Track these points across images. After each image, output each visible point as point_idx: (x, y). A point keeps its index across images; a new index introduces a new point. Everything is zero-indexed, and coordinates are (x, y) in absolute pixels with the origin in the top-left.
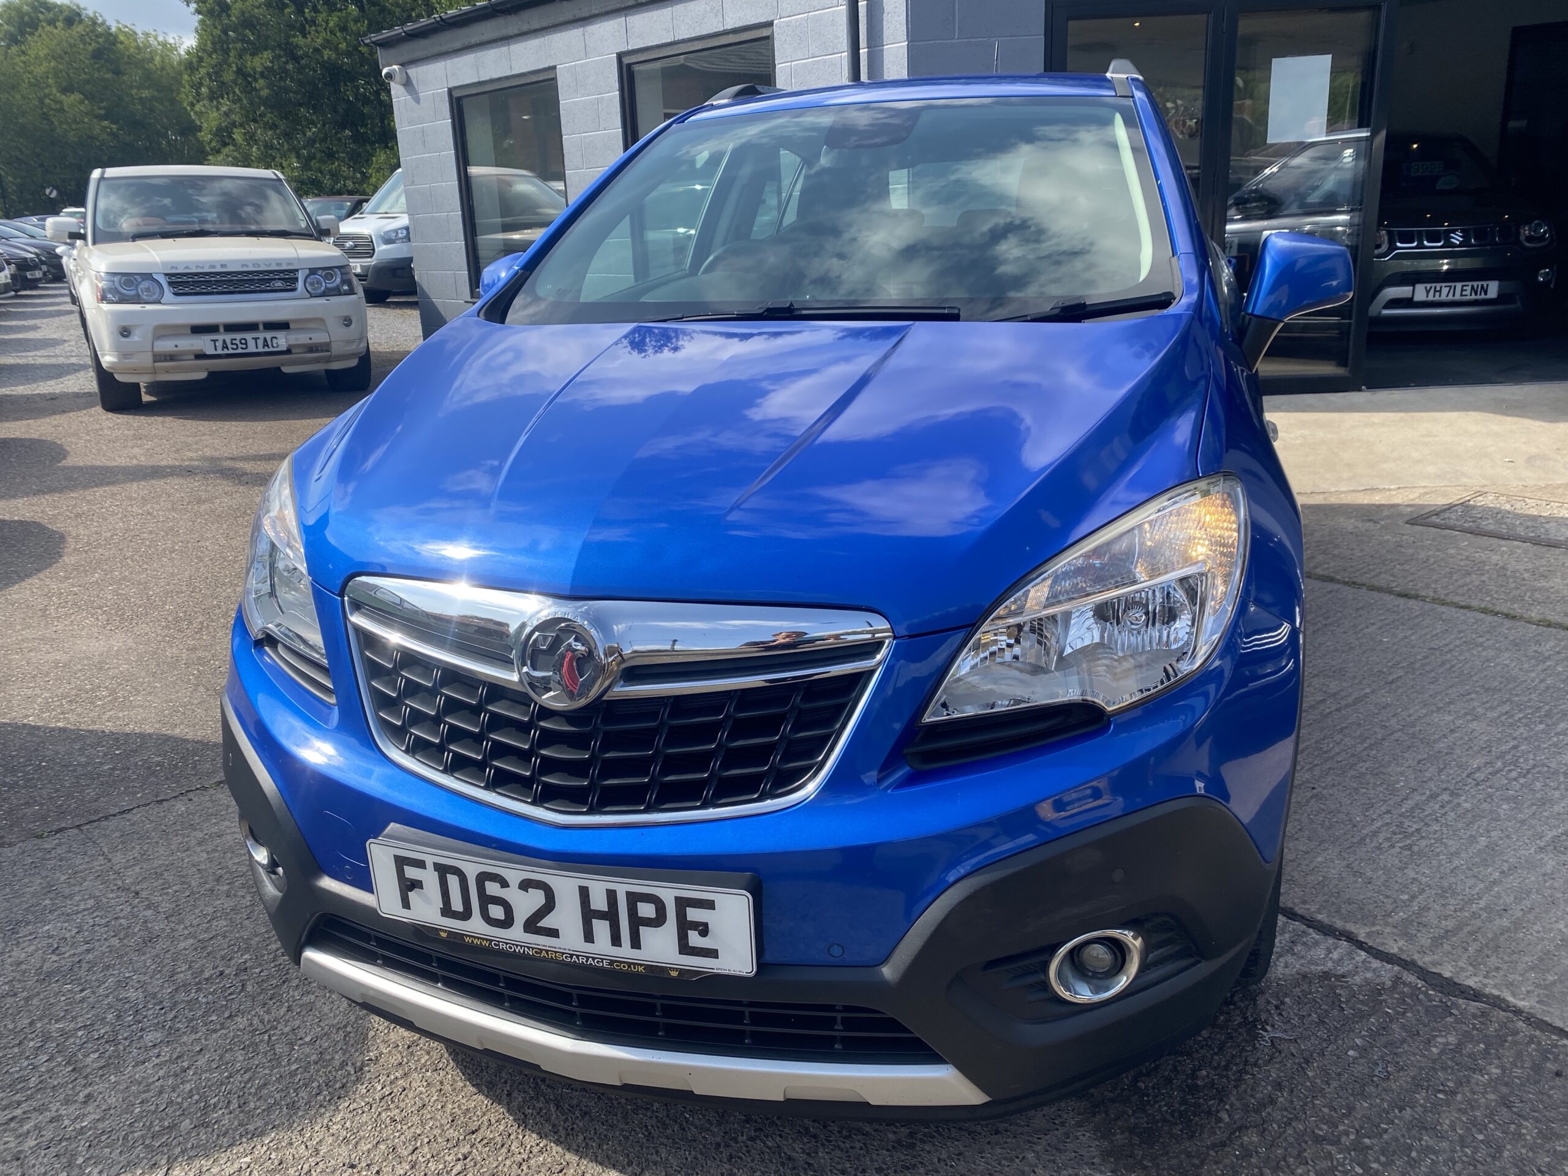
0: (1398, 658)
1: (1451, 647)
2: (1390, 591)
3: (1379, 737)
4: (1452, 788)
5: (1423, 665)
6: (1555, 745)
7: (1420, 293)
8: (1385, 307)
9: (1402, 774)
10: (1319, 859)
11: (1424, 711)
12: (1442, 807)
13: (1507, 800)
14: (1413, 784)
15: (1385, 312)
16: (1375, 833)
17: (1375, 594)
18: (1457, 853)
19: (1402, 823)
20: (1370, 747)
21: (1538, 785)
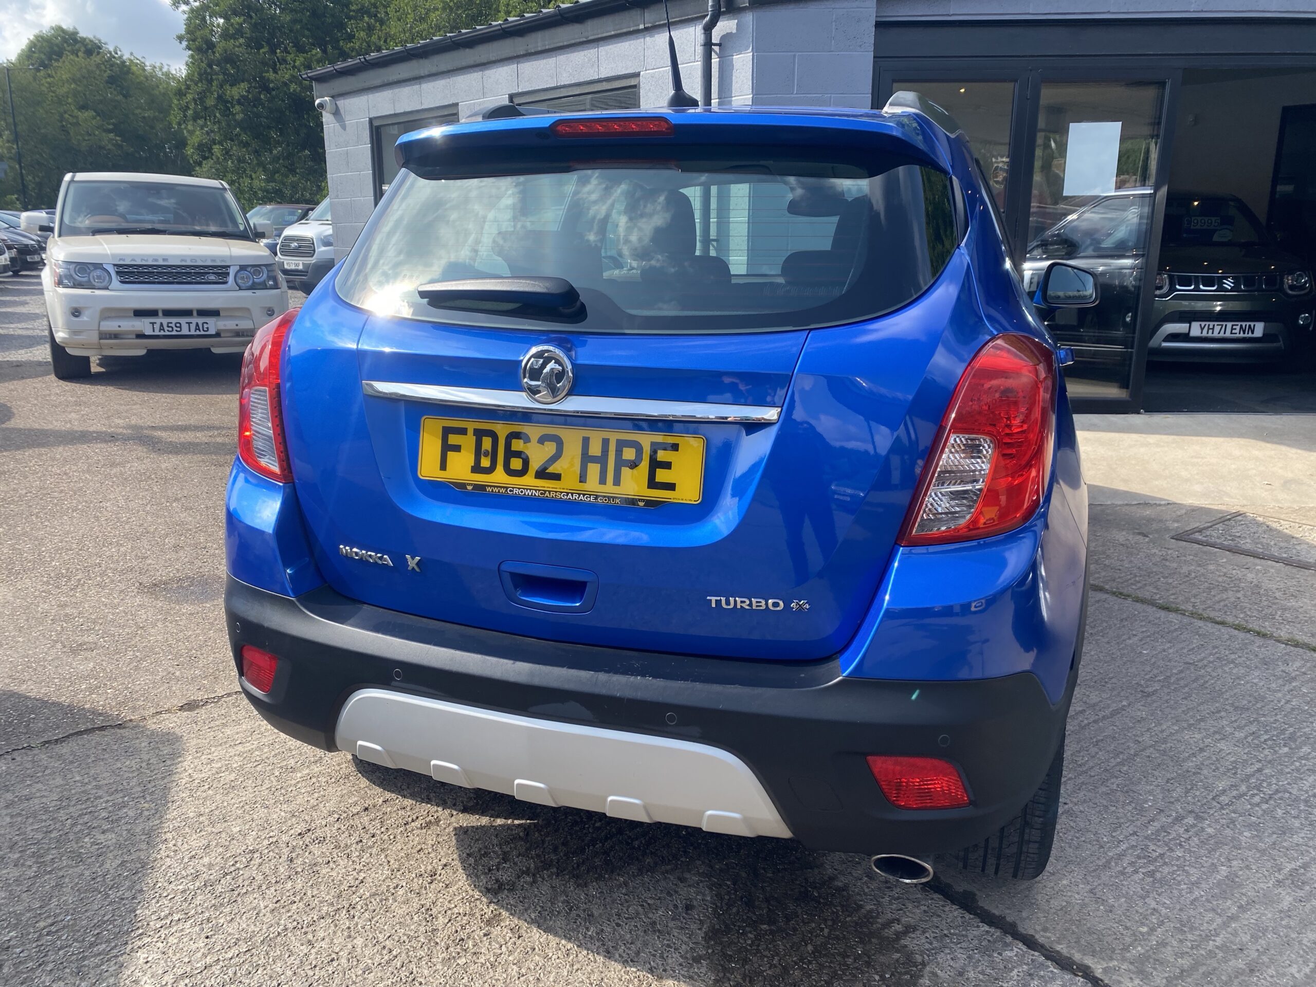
0: (1155, 671)
1: (1205, 662)
2: (1152, 603)
3: (1132, 752)
4: (1197, 810)
5: (1178, 680)
6: (1298, 770)
7: (1196, 329)
8: (1165, 340)
9: (1150, 792)
10: (1065, 882)
11: (1176, 728)
12: (1187, 831)
13: (1250, 826)
14: (1161, 804)
15: (1165, 344)
16: (1121, 856)
17: (1139, 606)
18: (1197, 884)
19: (1147, 846)
20: (1122, 764)
21: (1280, 812)
